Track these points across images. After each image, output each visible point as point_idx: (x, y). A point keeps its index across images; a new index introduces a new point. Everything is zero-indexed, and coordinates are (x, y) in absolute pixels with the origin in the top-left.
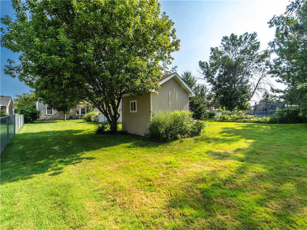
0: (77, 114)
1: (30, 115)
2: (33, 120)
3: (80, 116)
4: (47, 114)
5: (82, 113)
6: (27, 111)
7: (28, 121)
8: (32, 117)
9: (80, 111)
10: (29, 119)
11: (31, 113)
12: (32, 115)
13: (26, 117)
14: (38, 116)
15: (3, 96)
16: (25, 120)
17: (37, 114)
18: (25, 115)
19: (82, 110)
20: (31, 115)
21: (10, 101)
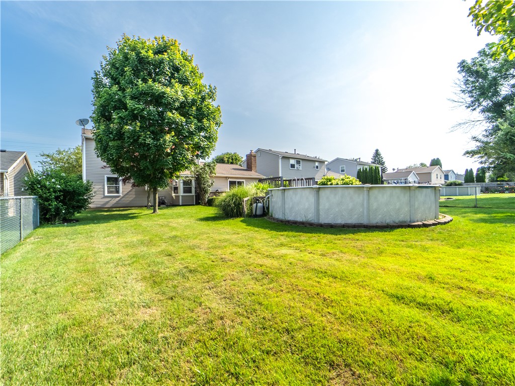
0: (173, 195)
1: (57, 198)
2: (68, 213)
3: (181, 197)
4: (106, 194)
5: (184, 192)
6: (48, 183)
7: (55, 216)
8: (65, 204)
9: (181, 187)
10: (58, 210)
11: (60, 191)
12: (65, 196)
13: (46, 203)
14: (86, 200)
15: (5, 151)
16: (45, 214)
17: (79, 194)
18: (40, 197)
19: (185, 183)
20: (62, 198)
21: (18, 161)
